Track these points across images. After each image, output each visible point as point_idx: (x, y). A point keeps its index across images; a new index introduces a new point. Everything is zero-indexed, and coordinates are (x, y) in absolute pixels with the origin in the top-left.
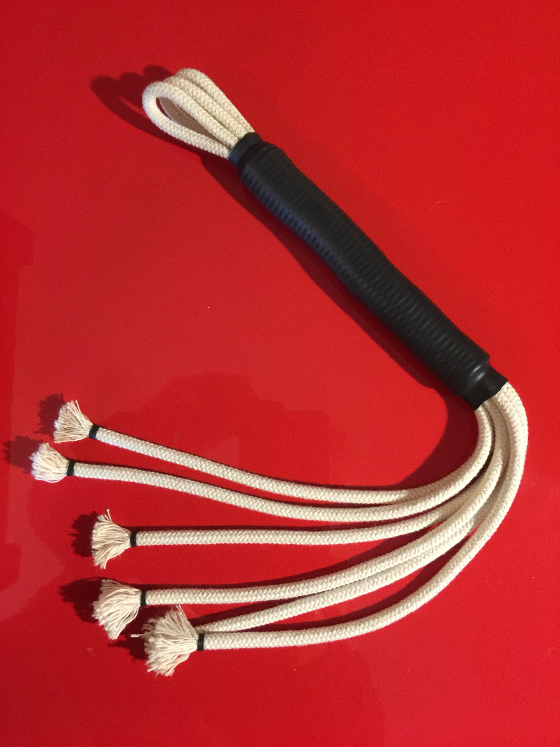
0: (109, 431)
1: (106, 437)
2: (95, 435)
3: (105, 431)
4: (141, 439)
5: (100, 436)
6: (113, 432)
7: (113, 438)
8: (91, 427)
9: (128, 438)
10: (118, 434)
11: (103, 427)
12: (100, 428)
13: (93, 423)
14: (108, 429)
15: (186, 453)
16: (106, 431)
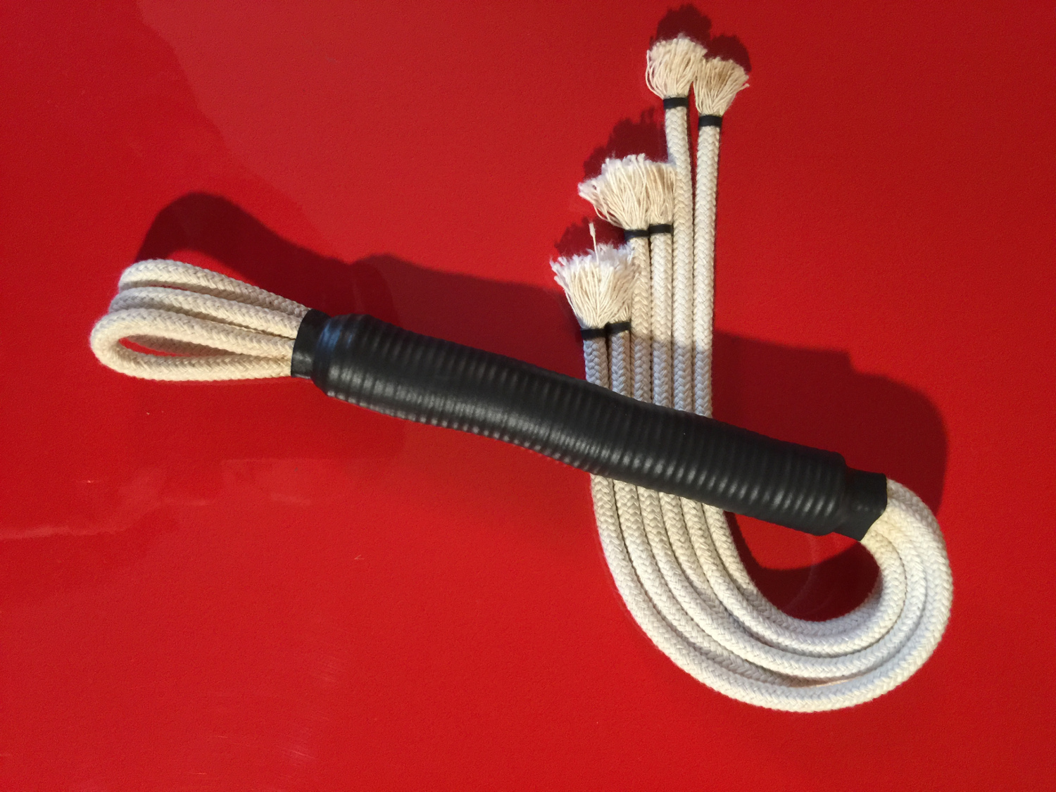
0: (717, 144)
1: (708, 142)
2: (705, 126)
3: (716, 137)
4: (717, 199)
5: (708, 133)
6: (717, 152)
7: (708, 154)
8: (716, 114)
9: (715, 177)
10: (716, 159)
11: (721, 133)
12: (718, 130)
13: (723, 116)
14: (720, 142)
15: (714, 273)
16: (717, 140)
